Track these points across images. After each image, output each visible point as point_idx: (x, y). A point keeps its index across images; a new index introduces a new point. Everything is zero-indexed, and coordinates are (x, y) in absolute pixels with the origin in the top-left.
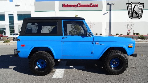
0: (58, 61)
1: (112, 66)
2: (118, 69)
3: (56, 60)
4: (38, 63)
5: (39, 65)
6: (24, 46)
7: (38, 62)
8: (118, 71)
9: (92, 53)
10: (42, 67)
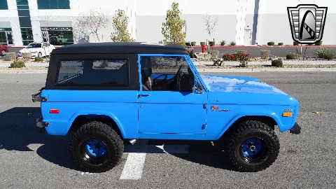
0: (132, 142)
1: (246, 153)
2: (258, 161)
3: (127, 142)
4: (89, 147)
5: (91, 151)
6: (56, 112)
7: (90, 145)
8: (257, 164)
9: (203, 127)
10: (98, 154)
